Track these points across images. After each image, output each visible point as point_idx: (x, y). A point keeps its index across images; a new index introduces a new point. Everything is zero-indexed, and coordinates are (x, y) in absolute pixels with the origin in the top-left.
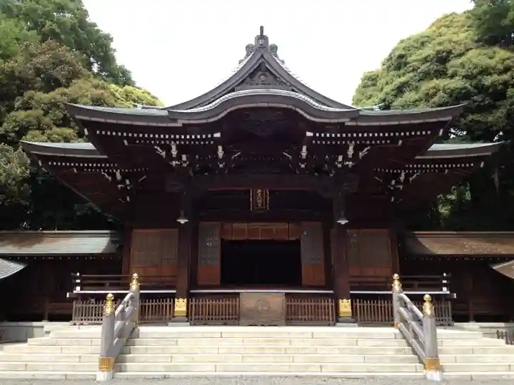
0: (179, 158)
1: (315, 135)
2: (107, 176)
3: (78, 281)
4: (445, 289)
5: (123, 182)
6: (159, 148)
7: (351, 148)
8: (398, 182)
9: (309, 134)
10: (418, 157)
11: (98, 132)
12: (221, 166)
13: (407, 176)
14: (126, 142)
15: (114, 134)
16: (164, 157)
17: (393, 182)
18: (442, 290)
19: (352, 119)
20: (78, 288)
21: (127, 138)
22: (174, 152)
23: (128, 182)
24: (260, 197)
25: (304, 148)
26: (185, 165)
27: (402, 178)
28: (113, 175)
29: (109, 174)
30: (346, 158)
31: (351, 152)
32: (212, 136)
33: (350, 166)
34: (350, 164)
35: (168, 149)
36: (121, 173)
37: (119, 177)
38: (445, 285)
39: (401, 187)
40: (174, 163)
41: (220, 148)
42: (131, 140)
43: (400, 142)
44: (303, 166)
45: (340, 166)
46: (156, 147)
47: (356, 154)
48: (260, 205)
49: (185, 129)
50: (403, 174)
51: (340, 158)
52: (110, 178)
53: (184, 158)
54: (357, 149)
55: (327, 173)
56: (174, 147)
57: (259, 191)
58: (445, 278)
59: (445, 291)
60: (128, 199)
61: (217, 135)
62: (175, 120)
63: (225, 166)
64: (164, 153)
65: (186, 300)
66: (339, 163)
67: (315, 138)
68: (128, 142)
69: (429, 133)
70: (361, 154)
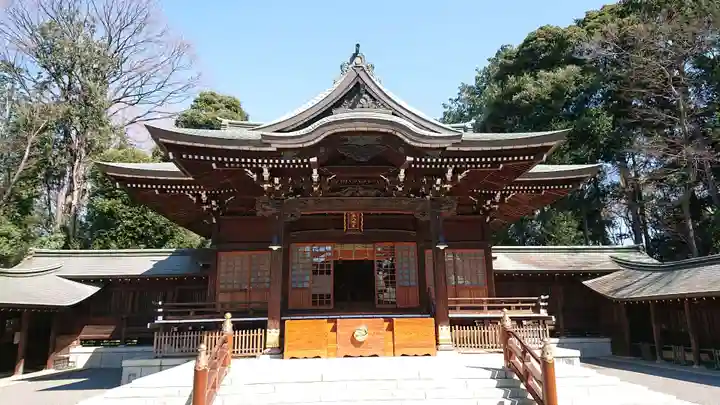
0: (271, 181)
1: (415, 159)
2: (192, 198)
3: (160, 310)
4: (543, 311)
5: (208, 203)
6: (250, 171)
7: (450, 171)
8: (493, 203)
9: (409, 159)
10: (517, 180)
11: (184, 156)
12: (315, 189)
13: (503, 197)
14: (214, 165)
15: (202, 158)
16: (255, 179)
17: (489, 202)
18: (539, 313)
19: (454, 145)
20: (160, 318)
21: (216, 162)
22: (266, 174)
23: (214, 203)
24: (354, 220)
25: (402, 171)
26: (277, 188)
27: (498, 198)
28: (199, 196)
29: (194, 195)
30: (444, 181)
31: (449, 175)
32: (308, 160)
33: (448, 189)
34: (448, 186)
35: (259, 172)
36: (207, 194)
37: (204, 198)
38: (544, 307)
39: (496, 206)
40: (266, 186)
41: (315, 171)
42: (220, 164)
43: (501, 166)
44: (400, 189)
45: (438, 188)
46: (246, 170)
47: (454, 177)
48: (354, 226)
49: (279, 153)
50: (499, 194)
51: (439, 181)
52: (195, 199)
53: (277, 180)
54: (455, 172)
55: (424, 195)
56: (266, 171)
57: (353, 212)
58: (543, 301)
59: (543, 313)
60: (214, 221)
61: (314, 159)
62: (269, 145)
63: (320, 189)
64: (255, 176)
65: (278, 331)
66: (437, 186)
67: (415, 162)
68: (217, 165)
69: (532, 157)
70: (460, 177)
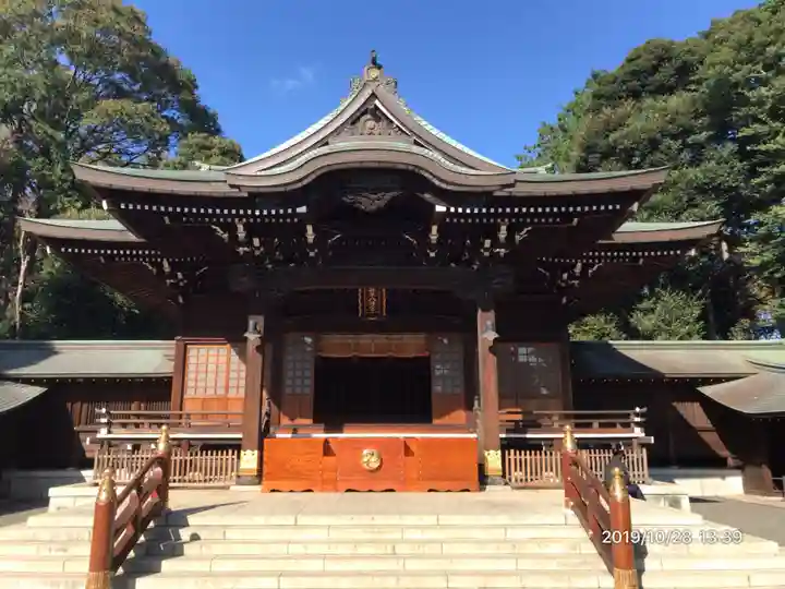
1: (448, 209)
2: (150, 268)
3: (104, 420)
4: (637, 430)
5: (173, 275)
6: (219, 229)
7: (504, 228)
8: (572, 276)
9: (440, 208)
10: (600, 242)
11: (123, 206)
12: (312, 254)
13: (585, 267)
14: (166, 218)
15: (147, 207)
16: (226, 241)
17: (565, 276)
18: (633, 432)
19: (505, 187)
20: (104, 431)
21: (167, 213)
22: (241, 234)
23: (180, 275)
24: (373, 300)
25: (434, 229)
26: (258, 253)
27: (578, 270)
28: (160, 266)
29: (152, 264)
31: (503, 234)
32: (294, 210)
33: (502, 254)
34: (502, 251)
35: (231, 228)
36: (169, 263)
37: (166, 268)
38: (638, 424)
39: (576, 282)
40: (241, 250)
41: (310, 229)
42: (173, 217)
43: (576, 220)
44: (432, 255)
45: (487, 254)
46: (214, 227)
47: (510, 237)
48: (372, 309)
49: (253, 200)
50: (579, 265)
51: (488, 243)
52: (155, 271)
53: (256, 242)
54: (511, 230)
55: (470, 263)
56: (240, 227)
57: (372, 291)
58: (637, 415)
59: (638, 432)
61: (302, 209)
62: (238, 188)
63: (319, 254)
64: (226, 236)
65: (256, 452)
66: (486, 250)
67: (449, 214)
68: (169, 219)
69: (618, 207)
70: (518, 238)
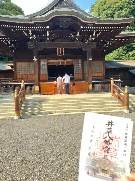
0: (32, 36)
1: (84, 27)
2: (5, 43)
4: (119, 79)
5: (11, 45)
6: (25, 32)
7: (95, 33)
9: (82, 27)
10: (116, 36)
11: (1, 25)
13: (110, 43)
14: (12, 29)
15: (8, 26)
16: (27, 35)
17: (105, 45)
19: (98, 22)
22: (31, 34)
23: (13, 45)
24: (61, 51)
25: (78, 32)
26: (34, 39)
27: (108, 43)
30: (92, 37)
32: (46, 27)
33: (94, 39)
34: (94, 38)
35: (28, 32)
36: (10, 42)
37: (9, 43)
38: (120, 78)
39: (107, 46)
40: (31, 38)
41: (48, 32)
43: (112, 31)
44: (77, 39)
46: (24, 32)
47: (96, 35)
48: (60, 53)
49: (35, 24)
52: (6, 43)
53: (34, 36)
54: (97, 33)
55: (85, 41)
56: (30, 32)
57: (60, 48)
58: (120, 76)
60: (13, 51)
61: (48, 27)
63: (49, 39)
64: (27, 34)
65: (38, 87)
66: (90, 38)
67: (83, 29)
68: (13, 30)
69: (123, 27)
70: (98, 35)
